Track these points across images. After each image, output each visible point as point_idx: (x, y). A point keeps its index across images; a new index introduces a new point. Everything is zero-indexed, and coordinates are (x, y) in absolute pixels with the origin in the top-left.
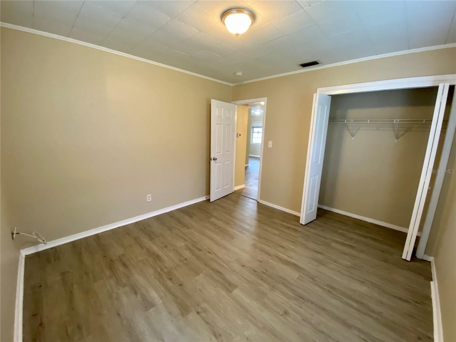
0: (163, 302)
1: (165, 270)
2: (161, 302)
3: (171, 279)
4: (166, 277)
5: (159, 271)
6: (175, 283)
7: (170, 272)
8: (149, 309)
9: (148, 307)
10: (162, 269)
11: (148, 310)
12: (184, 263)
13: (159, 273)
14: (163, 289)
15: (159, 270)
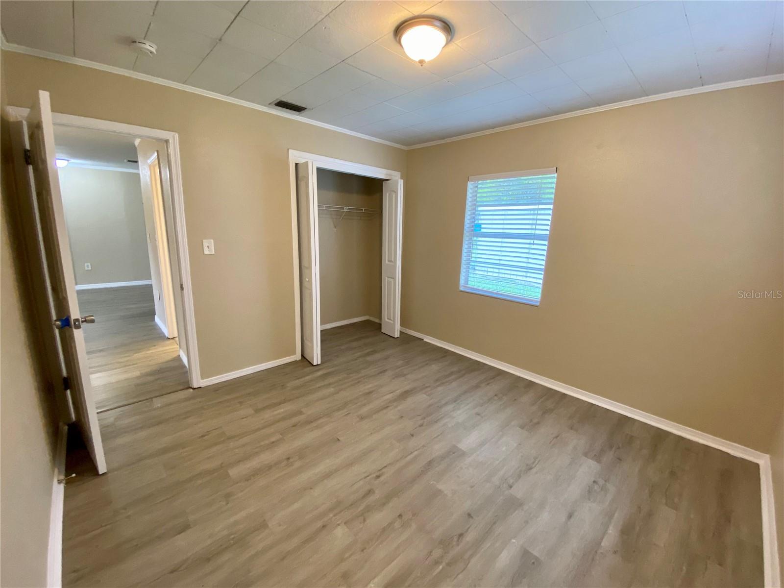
0: (514, 537)
1: (437, 553)
2: (514, 541)
3: (461, 535)
4: (458, 545)
5: (443, 568)
6: (468, 526)
7: (441, 542)
8: (535, 556)
9: (533, 561)
10: (437, 563)
11: (537, 558)
12: (411, 520)
13: (449, 564)
14: (487, 544)
15: (441, 567)
